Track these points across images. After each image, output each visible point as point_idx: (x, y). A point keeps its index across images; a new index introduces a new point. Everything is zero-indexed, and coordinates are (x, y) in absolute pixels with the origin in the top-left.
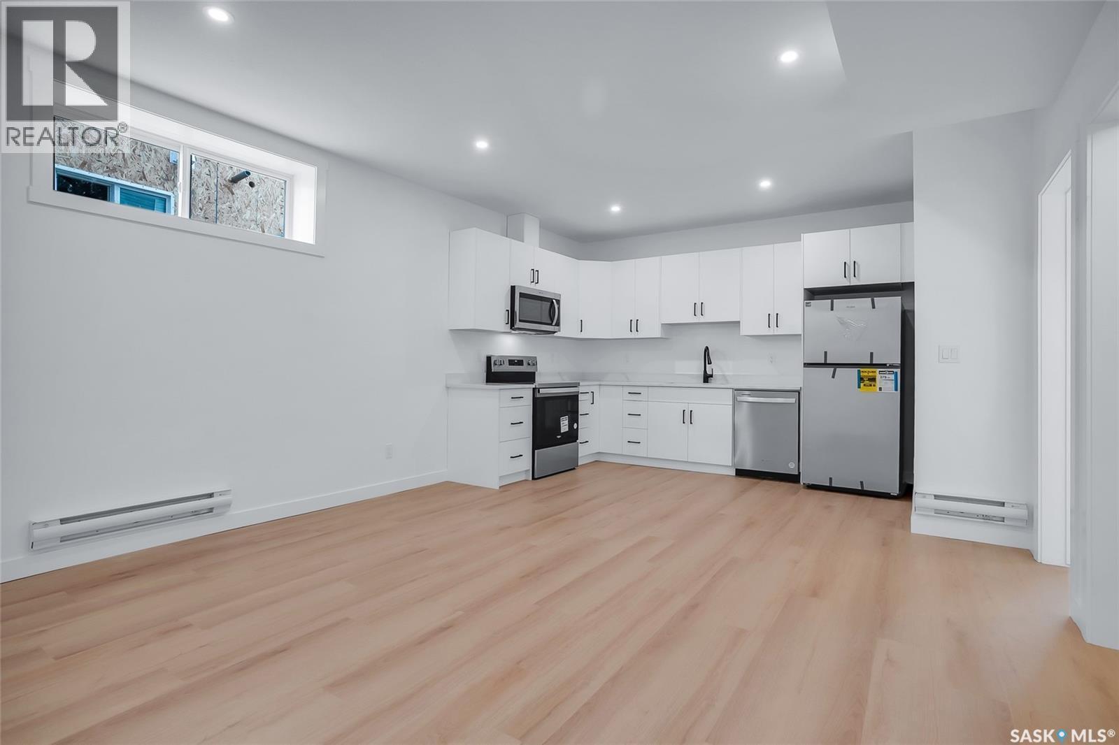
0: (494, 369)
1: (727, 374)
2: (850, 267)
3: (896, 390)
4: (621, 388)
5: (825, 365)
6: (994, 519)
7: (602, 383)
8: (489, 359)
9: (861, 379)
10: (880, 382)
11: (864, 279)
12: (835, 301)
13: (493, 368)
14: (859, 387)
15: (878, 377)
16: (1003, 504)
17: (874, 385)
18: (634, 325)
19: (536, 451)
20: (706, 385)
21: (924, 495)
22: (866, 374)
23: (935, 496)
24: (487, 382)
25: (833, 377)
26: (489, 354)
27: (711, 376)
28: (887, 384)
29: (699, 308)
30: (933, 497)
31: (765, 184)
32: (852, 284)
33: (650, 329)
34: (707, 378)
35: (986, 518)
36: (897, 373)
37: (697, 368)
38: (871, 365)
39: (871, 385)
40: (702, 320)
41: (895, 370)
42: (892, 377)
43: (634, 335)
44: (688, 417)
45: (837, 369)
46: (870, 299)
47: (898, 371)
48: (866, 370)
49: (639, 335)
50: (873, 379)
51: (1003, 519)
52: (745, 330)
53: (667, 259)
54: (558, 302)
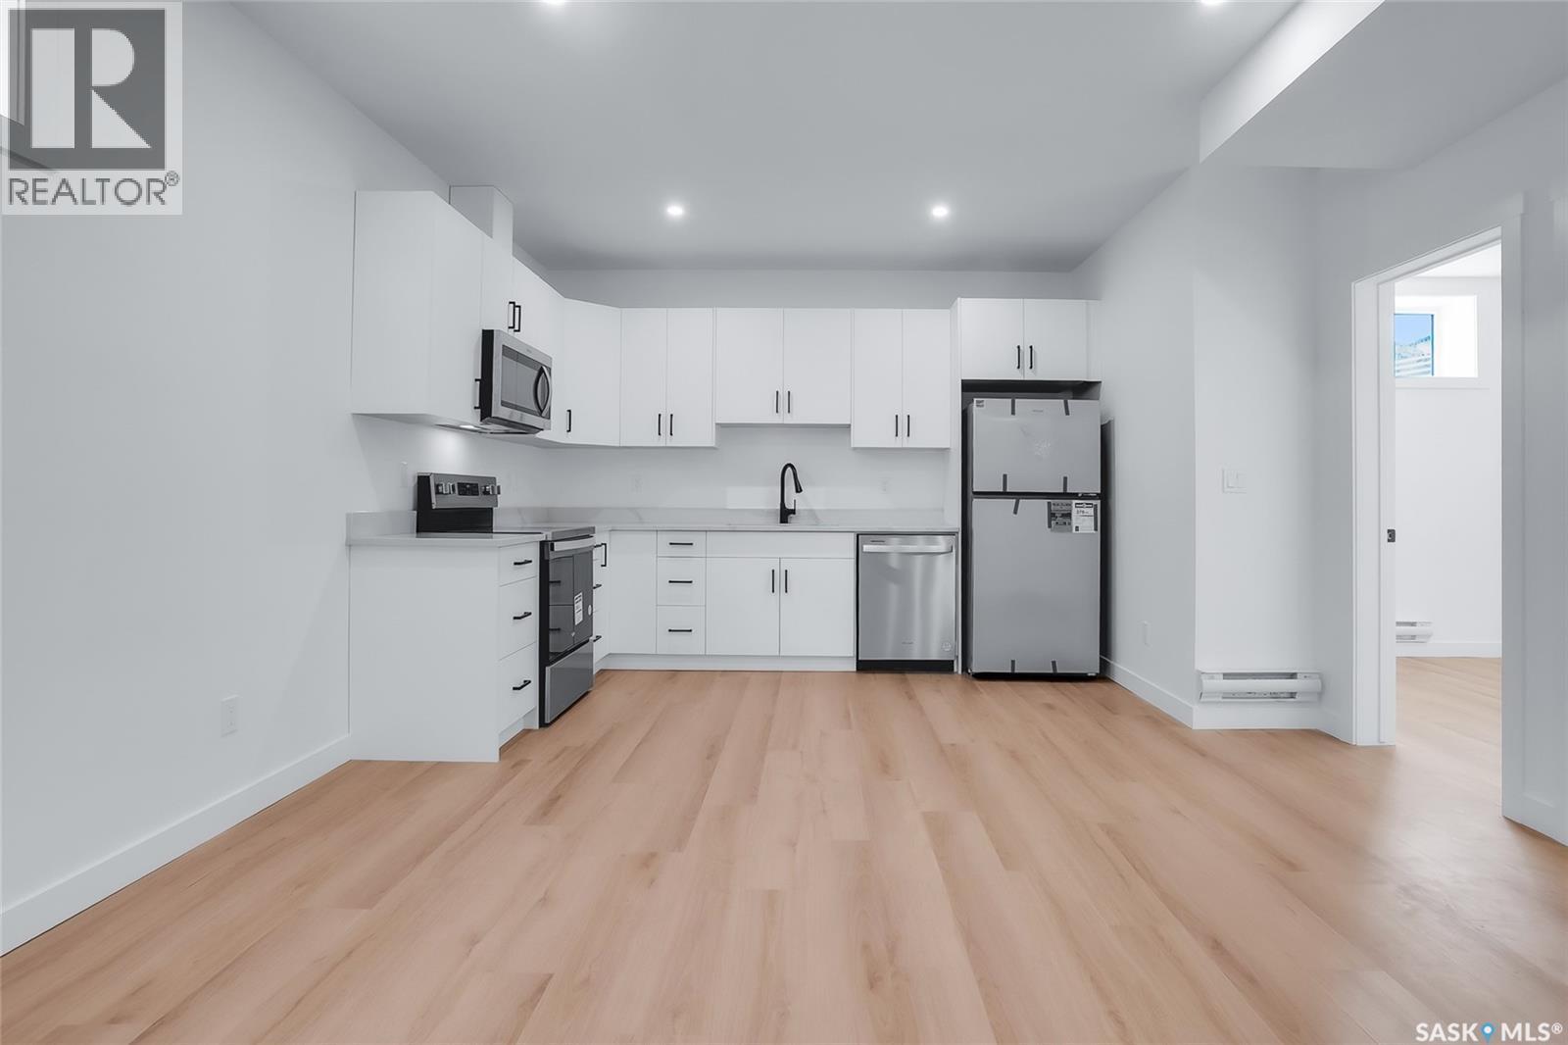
0: (436, 502)
1: (815, 508)
2: (1025, 355)
3: (1096, 529)
4: (654, 535)
5: (1005, 494)
6: (1282, 695)
7: (618, 527)
8: (423, 482)
9: (1052, 515)
10: (1077, 519)
11: (1043, 373)
12: (1017, 400)
13: (434, 500)
14: (1050, 526)
15: (1074, 511)
16: (1293, 676)
17: (1070, 524)
18: (665, 423)
19: (548, 669)
20: (784, 527)
21: (1212, 676)
22: (1059, 508)
23: (1225, 675)
24: (418, 531)
25: (1015, 512)
26: (425, 470)
27: (793, 512)
28: (1084, 519)
29: (783, 400)
30: (1222, 676)
31: (940, 212)
32: (1026, 379)
33: (696, 431)
34: (785, 514)
35: (1275, 696)
36: (1096, 505)
37: (767, 499)
38: (1066, 495)
39: (1065, 523)
40: (789, 420)
41: (1094, 502)
42: (1091, 511)
43: (665, 441)
44: (779, 582)
45: (1021, 501)
46: (1062, 401)
47: (1098, 502)
48: (1059, 502)
49: (674, 442)
50: (1069, 515)
51: (1292, 695)
52: (859, 439)
53: (724, 313)
54: (549, 370)
